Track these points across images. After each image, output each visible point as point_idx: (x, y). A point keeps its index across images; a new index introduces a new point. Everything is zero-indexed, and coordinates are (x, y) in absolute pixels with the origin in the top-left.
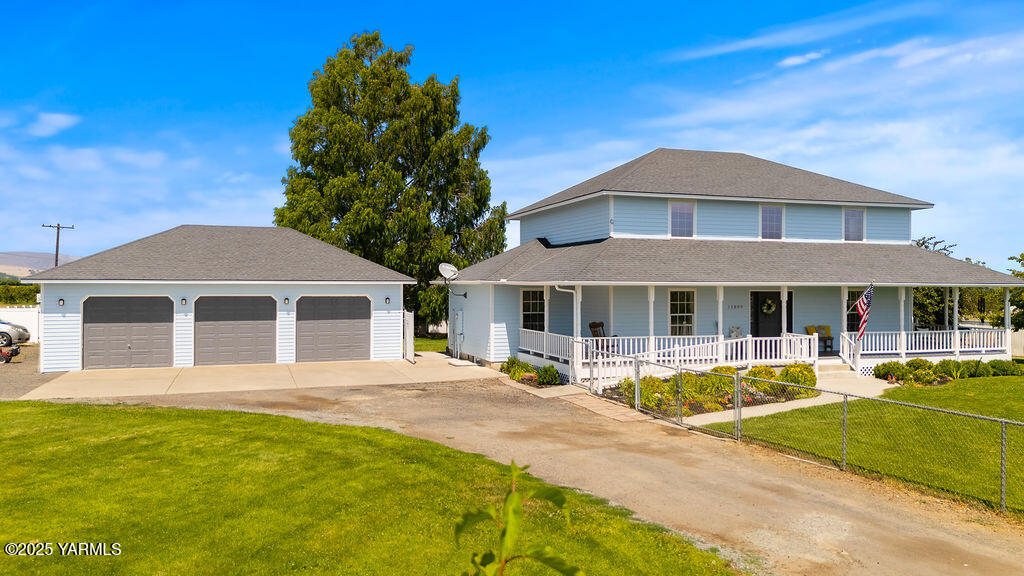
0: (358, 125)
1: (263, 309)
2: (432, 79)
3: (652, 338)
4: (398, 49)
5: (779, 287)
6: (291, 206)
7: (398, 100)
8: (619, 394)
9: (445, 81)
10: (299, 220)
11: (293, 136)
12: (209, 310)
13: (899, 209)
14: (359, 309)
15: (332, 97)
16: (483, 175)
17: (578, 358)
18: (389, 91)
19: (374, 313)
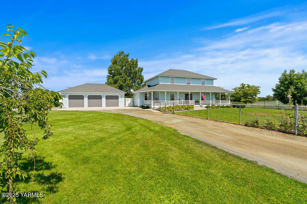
0: (119, 67)
1: (100, 97)
2: (132, 59)
3: (166, 101)
4: (127, 54)
5: (189, 92)
6: (108, 82)
7: (126, 63)
8: (159, 110)
9: (135, 59)
10: (109, 84)
11: (108, 70)
12: (90, 97)
13: (212, 79)
14: (116, 98)
15: (115, 62)
16: (142, 76)
17: (152, 104)
18: (125, 61)
19: (119, 98)
